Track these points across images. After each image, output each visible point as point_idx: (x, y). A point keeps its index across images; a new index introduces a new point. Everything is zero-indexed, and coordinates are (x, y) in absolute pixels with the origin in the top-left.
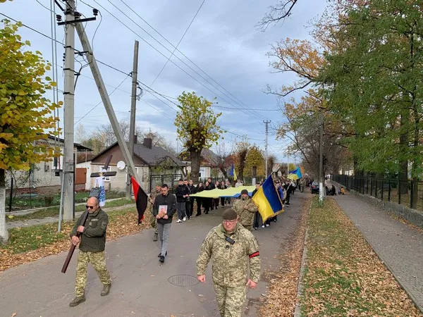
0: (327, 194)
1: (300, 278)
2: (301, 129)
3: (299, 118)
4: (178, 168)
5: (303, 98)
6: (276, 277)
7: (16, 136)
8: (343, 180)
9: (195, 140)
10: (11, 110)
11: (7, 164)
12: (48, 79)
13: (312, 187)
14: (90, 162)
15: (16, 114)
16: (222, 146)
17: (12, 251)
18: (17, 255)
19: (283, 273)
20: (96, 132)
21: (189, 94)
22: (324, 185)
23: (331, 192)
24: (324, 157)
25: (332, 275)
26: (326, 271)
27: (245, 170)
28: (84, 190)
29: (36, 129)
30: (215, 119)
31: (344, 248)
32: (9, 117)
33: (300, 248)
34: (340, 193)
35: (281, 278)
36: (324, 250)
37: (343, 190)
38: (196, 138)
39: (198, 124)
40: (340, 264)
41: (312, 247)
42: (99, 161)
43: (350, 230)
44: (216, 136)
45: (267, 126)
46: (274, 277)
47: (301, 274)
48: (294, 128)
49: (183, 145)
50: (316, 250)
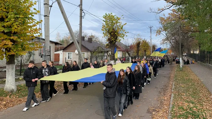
0: (185, 64)
1: (170, 112)
2: (169, 30)
3: (167, 24)
4: (105, 52)
5: (169, 14)
6: (155, 111)
7: (19, 38)
8: (194, 56)
9: (112, 37)
10: (17, 25)
11: (15, 52)
12: (35, 9)
13: (176, 60)
14: (62, 51)
15: (19, 27)
16: (127, 40)
17: (18, 96)
18: (20, 99)
19: (160, 108)
20: (66, 36)
21: (109, 14)
22: (182, 59)
23: (187, 63)
24: (182, 44)
25: (188, 110)
26: (185, 108)
27: (140, 52)
28: (58, 65)
29: (30, 34)
30: (122, 26)
31: (195, 93)
32: (16, 28)
33: (170, 94)
34: (192, 63)
35: (158, 111)
36: (184, 95)
37: (193, 62)
38: (113, 36)
39: (113, 29)
40: (193, 103)
41: (177, 93)
42: (66, 50)
43: (198, 83)
44: (123, 35)
45: (151, 29)
46: (154, 110)
47: (170, 109)
48: (165, 30)
49: (106, 40)
50: (179, 95)
